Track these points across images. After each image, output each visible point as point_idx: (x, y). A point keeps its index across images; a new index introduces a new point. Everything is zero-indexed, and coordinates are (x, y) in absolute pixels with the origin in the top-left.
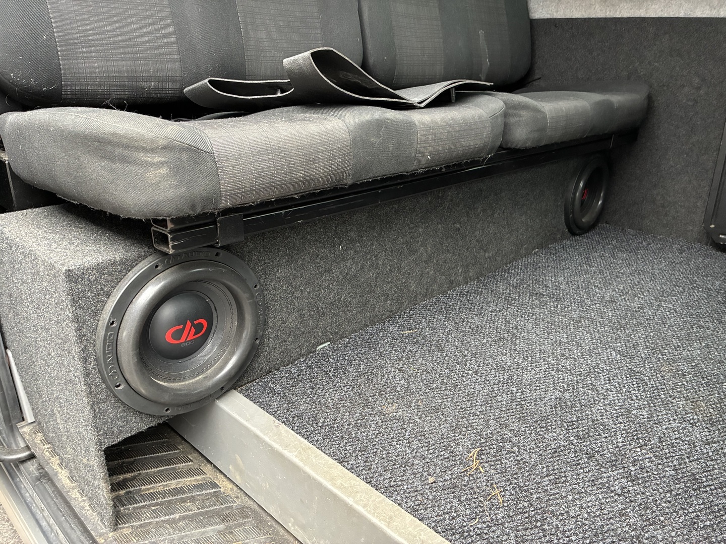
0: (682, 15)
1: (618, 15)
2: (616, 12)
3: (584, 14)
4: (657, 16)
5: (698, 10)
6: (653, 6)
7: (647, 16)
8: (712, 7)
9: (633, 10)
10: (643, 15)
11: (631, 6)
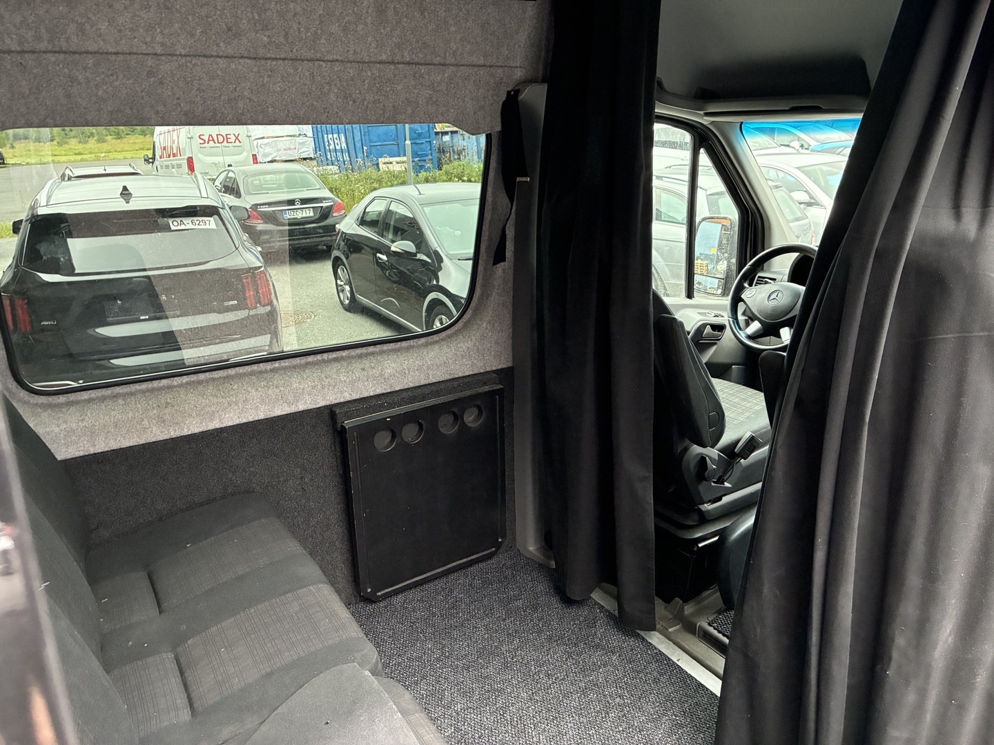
0: (262, 416)
1: (186, 432)
2: (183, 429)
3: (138, 440)
4: (235, 423)
5: (276, 408)
6: (227, 416)
7: (222, 426)
8: (289, 404)
9: (204, 424)
10: (218, 426)
11: (200, 420)
